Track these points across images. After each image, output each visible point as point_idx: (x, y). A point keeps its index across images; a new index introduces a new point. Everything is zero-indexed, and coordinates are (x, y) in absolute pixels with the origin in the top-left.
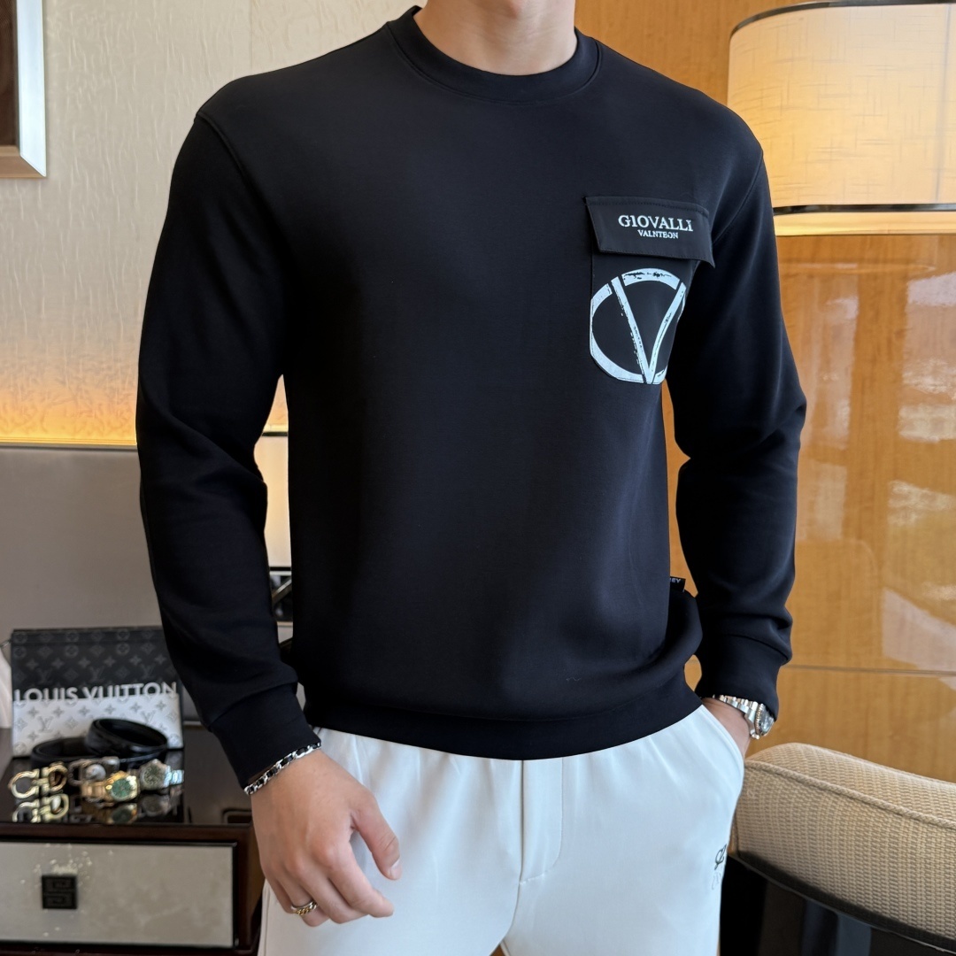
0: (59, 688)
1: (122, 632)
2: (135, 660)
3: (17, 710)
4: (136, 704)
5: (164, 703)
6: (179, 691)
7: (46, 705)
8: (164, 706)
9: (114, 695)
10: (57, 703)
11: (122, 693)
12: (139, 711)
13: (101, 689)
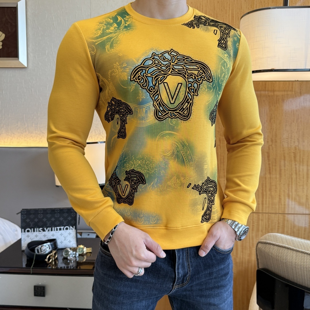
0: (37, 228)
1: (57, 210)
2: (61, 219)
3: (23, 235)
4: (62, 233)
5: (71, 233)
6: (76, 229)
7: (32, 234)
8: (71, 234)
9: (54, 230)
10: (35, 233)
11: (57, 230)
12: (63, 235)
13: (50, 228)
